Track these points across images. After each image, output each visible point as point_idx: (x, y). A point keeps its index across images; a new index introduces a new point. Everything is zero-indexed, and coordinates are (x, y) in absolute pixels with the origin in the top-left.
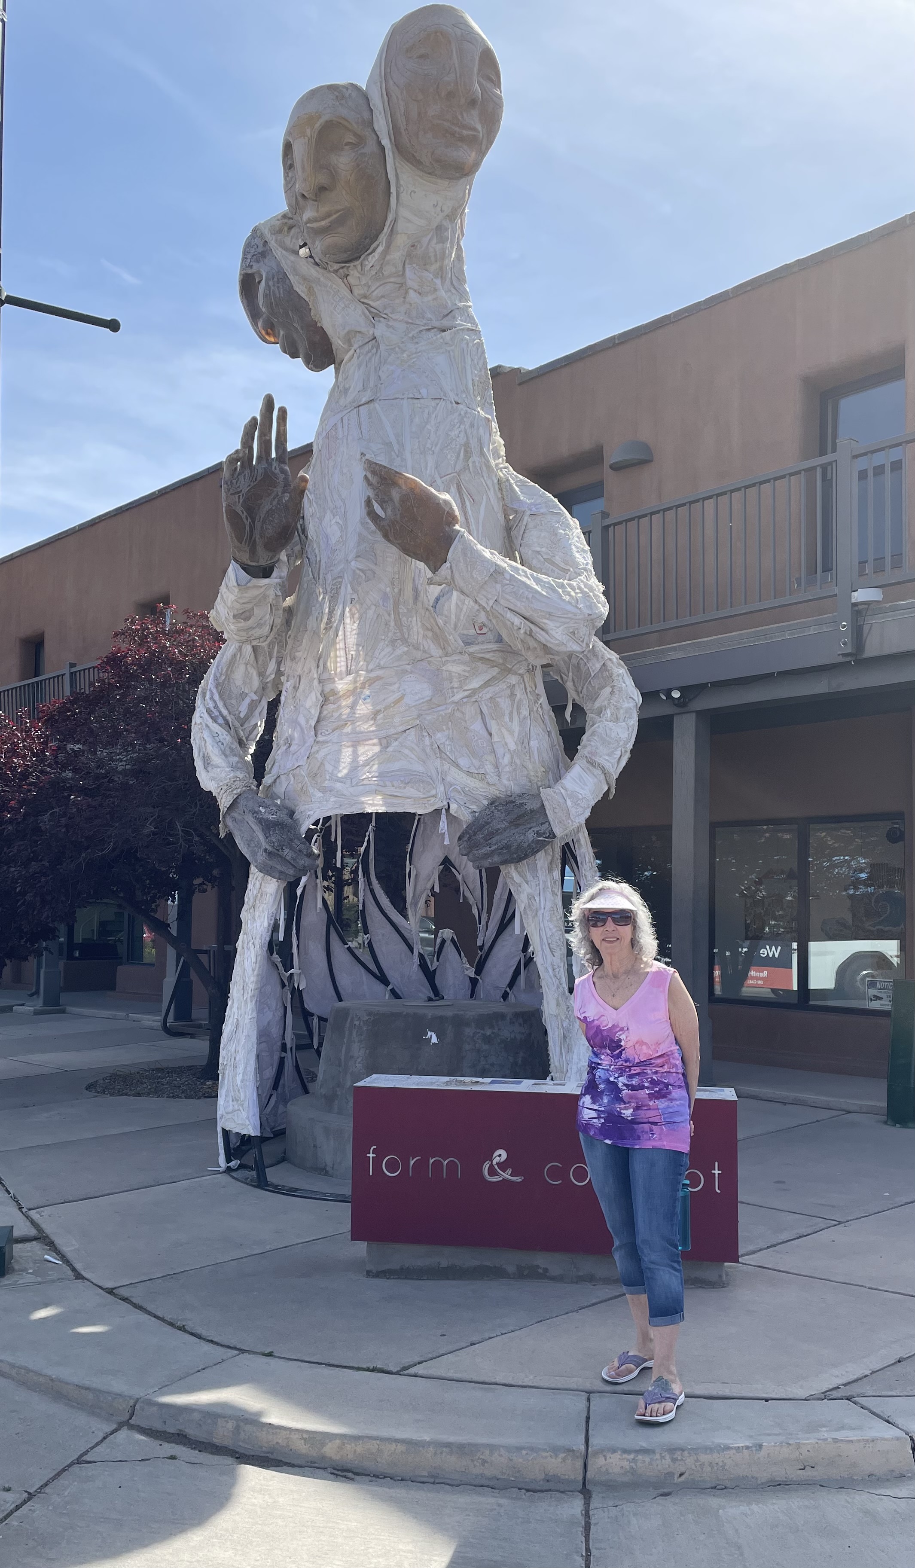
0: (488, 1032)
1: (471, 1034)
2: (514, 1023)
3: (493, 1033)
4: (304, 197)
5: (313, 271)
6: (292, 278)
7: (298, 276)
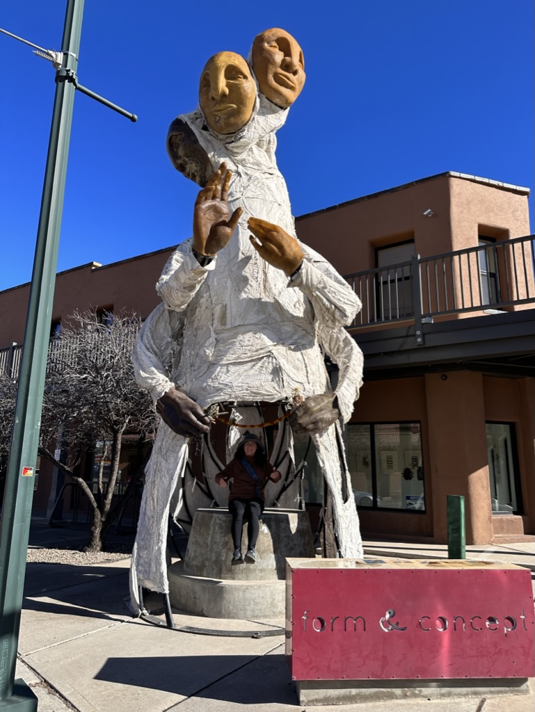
4: (213, 98)
5: (209, 137)
6: (198, 138)
7: (202, 138)
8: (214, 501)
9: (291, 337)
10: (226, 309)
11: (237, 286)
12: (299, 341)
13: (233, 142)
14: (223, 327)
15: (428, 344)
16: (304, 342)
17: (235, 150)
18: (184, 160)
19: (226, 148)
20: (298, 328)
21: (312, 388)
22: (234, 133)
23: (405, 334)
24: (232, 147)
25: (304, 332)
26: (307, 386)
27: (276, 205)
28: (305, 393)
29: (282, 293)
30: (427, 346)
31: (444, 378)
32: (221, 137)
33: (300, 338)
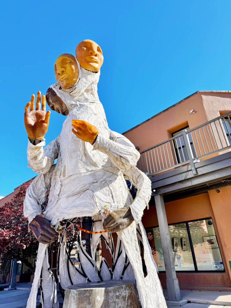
0: (118, 294)
1: (112, 296)
2: (126, 289)
3: (119, 294)
4: (59, 74)
5: (62, 92)
6: (57, 93)
7: (58, 93)
8: (87, 278)
9: (102, 177)
10: (65, 168)
11: (70, 155)
12: (107, 179)
13: (72, 91)
14: (64, 178)
15: (200, 173)
16: (110, 179)
17: (75, 95)
18: (53, 105)
19: (70, 95)
20: (107, 172)
21: (117, 205)
22: (72, 87)
23: (186, 170)
24: (73, 94)
25: (111, 174)
26: (113, 204)
27: (93, 114)
28: (112, 208)
29: (95, 155)
30: (199, 174)
31: (218, 191)
32: (67, 90)
33: (108, 177)
